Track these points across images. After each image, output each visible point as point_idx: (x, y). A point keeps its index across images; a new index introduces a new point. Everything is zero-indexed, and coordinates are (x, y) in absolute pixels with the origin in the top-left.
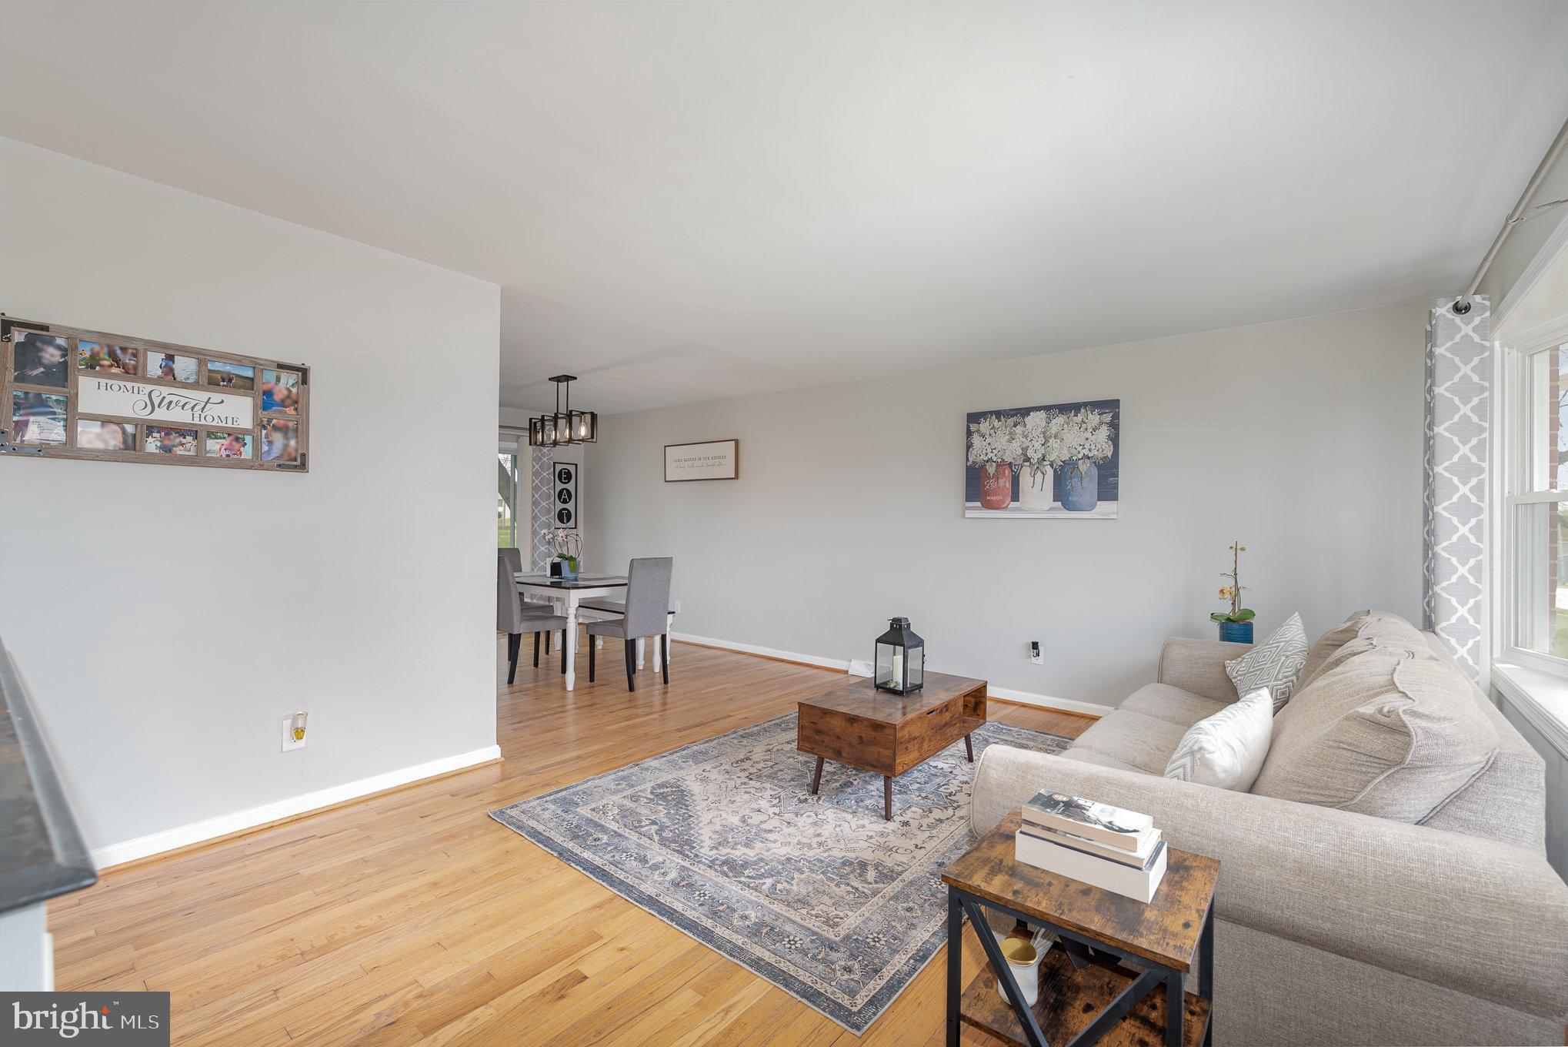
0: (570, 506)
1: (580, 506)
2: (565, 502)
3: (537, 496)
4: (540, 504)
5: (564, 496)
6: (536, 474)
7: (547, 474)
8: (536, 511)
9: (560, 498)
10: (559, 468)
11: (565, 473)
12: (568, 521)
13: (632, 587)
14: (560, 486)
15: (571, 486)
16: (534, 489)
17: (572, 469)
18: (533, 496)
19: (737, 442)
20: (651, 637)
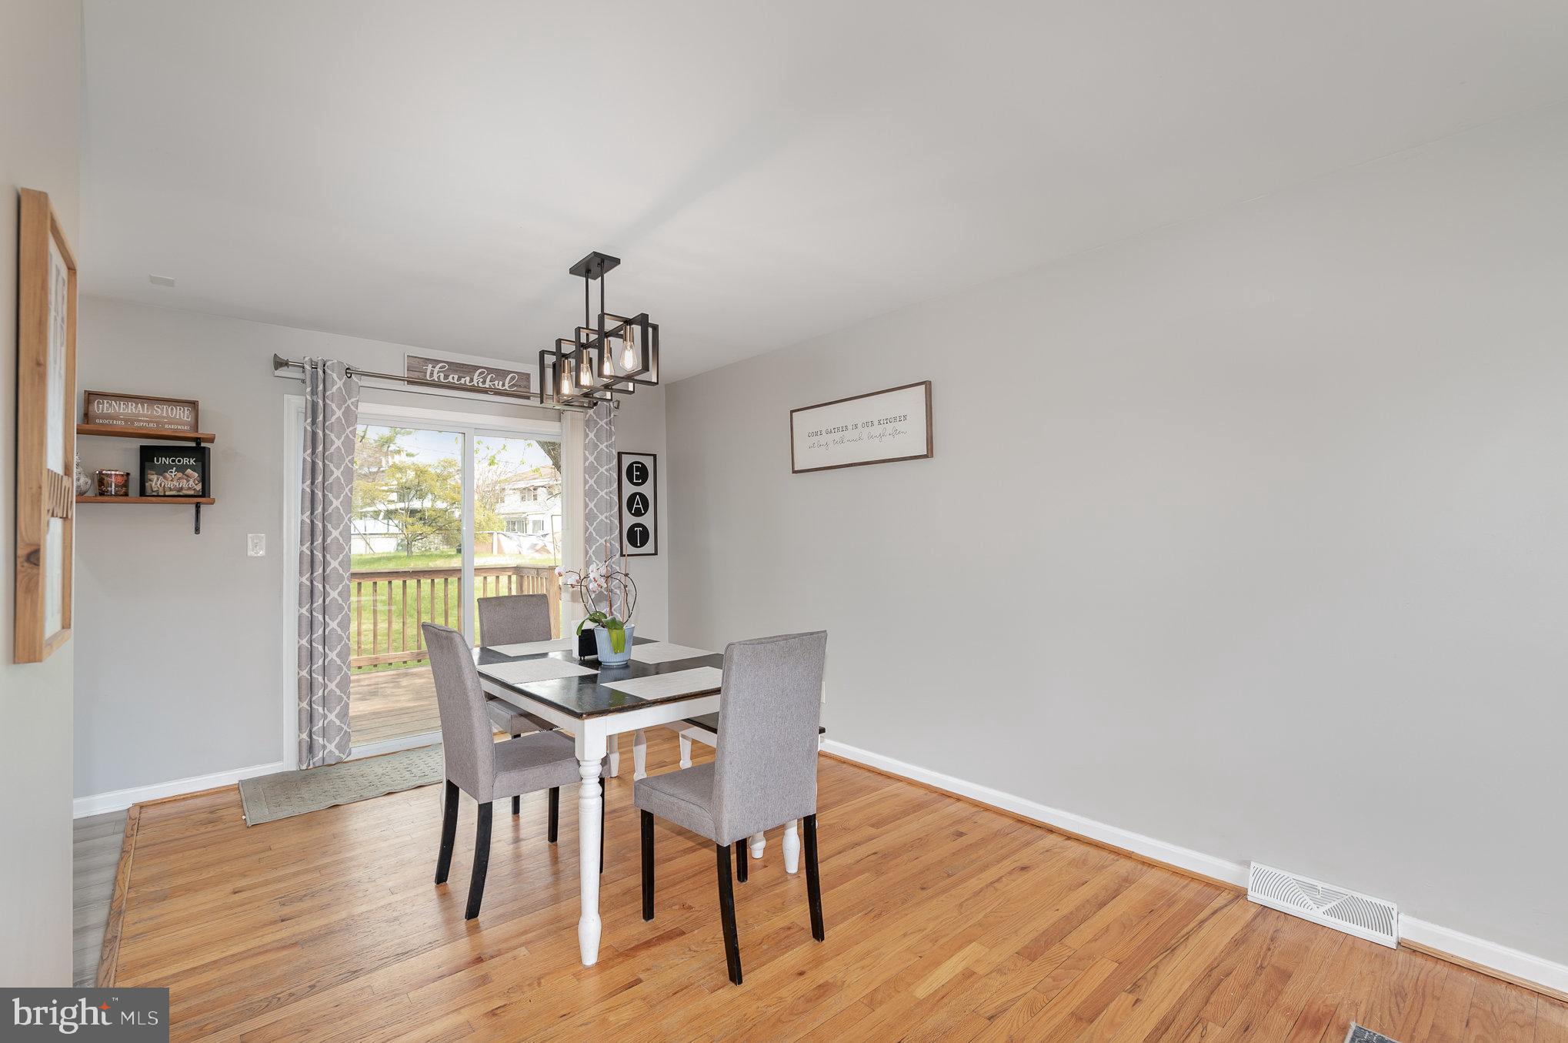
0: (647, 520)
1: (661, 520)
2: (638, 513)
3: (591, 505)
4: (596, 517)
5: (638, 505)
6: (590, 470)
7: (609, 470)
8: (591, 529)
9: (630, 508)
10: (627, 461)
11: (638, 469)
12: (643, 544)
13: (731, 699)
14: (629, 489)
15: (646, 489)
16: (586, 494)
17: (648, 462)
18: (586, 506)
19: (927, 384)
20: (780, 830)
